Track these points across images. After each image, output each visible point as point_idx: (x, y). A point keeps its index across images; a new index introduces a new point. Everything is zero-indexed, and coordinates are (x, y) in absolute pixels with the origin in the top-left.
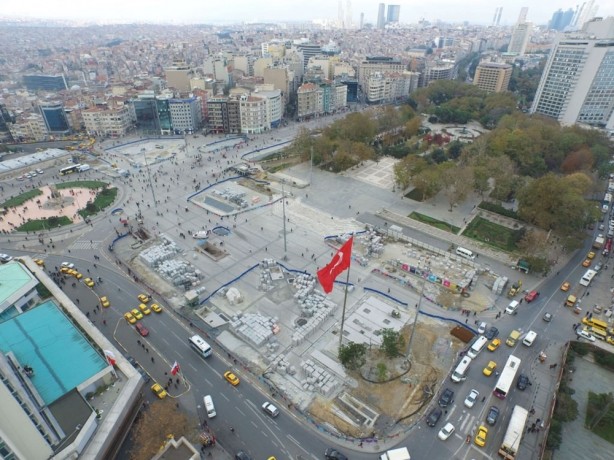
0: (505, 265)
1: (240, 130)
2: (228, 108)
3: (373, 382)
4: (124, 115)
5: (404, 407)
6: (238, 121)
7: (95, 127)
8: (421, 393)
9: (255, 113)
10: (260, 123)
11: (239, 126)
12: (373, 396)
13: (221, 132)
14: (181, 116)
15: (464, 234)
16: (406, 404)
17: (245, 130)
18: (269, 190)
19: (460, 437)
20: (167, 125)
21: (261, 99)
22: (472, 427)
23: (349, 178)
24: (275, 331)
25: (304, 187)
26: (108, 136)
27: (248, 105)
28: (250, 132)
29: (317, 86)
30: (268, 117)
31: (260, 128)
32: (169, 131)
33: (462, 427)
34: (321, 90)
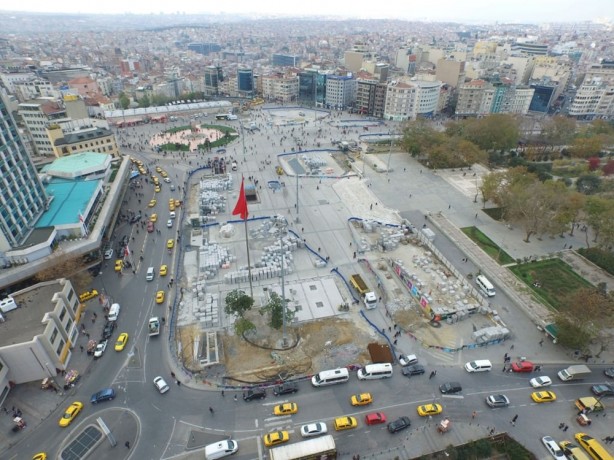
0: (533, 321)
1: (382, 115)
2: (375, 91)
3: (246, 339)
4: (293, 84)
5: (247, 372)
6: (383, 106)
7: (268, 91)
8: (274, 373)
9: (401, 100)
10: (403, 111)
11: (382, 110)
12: (235, 350)
13: (365, 113)
14: (335, 92)
15: (512, 268)
16: (250, 372)
17: (387, 115)
18: (350, 167)
19: (257, 425)
20: (321, 98)
21: (409, 86)
22: (279, 426)
23: (437, 177)
24: (224, 266)
25: (382, 172)
26: (275, 100)
27: (395, 91)
28: (391, 118)
29: (491, 84)
30: (415, 107)
31: (402, 116)
32: (321, 104)
33: (269, 419)
34: (493, 90)
